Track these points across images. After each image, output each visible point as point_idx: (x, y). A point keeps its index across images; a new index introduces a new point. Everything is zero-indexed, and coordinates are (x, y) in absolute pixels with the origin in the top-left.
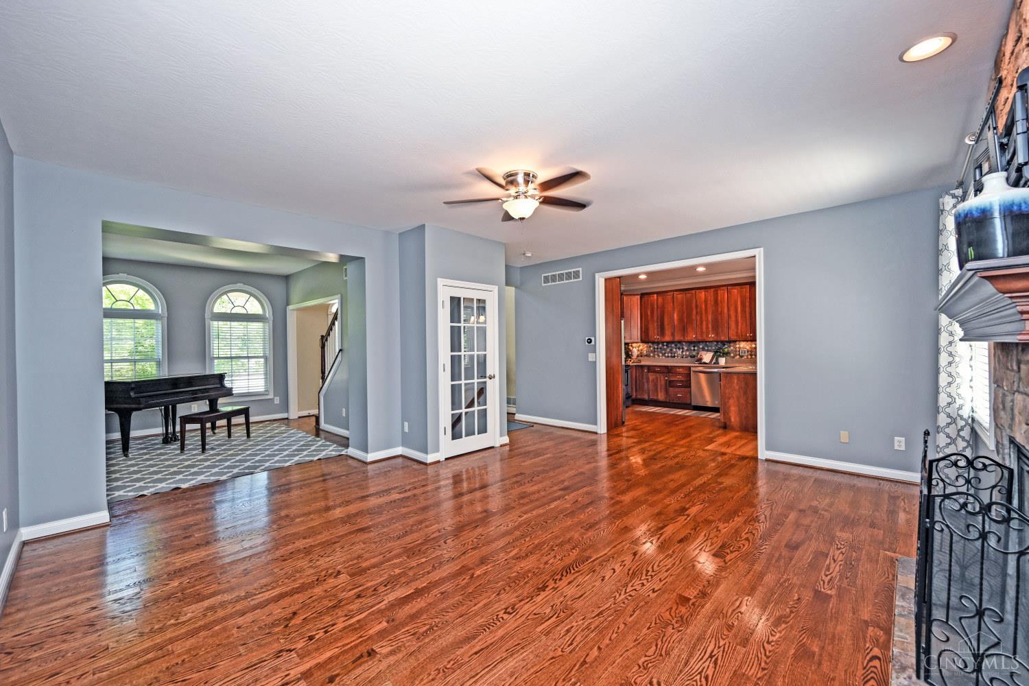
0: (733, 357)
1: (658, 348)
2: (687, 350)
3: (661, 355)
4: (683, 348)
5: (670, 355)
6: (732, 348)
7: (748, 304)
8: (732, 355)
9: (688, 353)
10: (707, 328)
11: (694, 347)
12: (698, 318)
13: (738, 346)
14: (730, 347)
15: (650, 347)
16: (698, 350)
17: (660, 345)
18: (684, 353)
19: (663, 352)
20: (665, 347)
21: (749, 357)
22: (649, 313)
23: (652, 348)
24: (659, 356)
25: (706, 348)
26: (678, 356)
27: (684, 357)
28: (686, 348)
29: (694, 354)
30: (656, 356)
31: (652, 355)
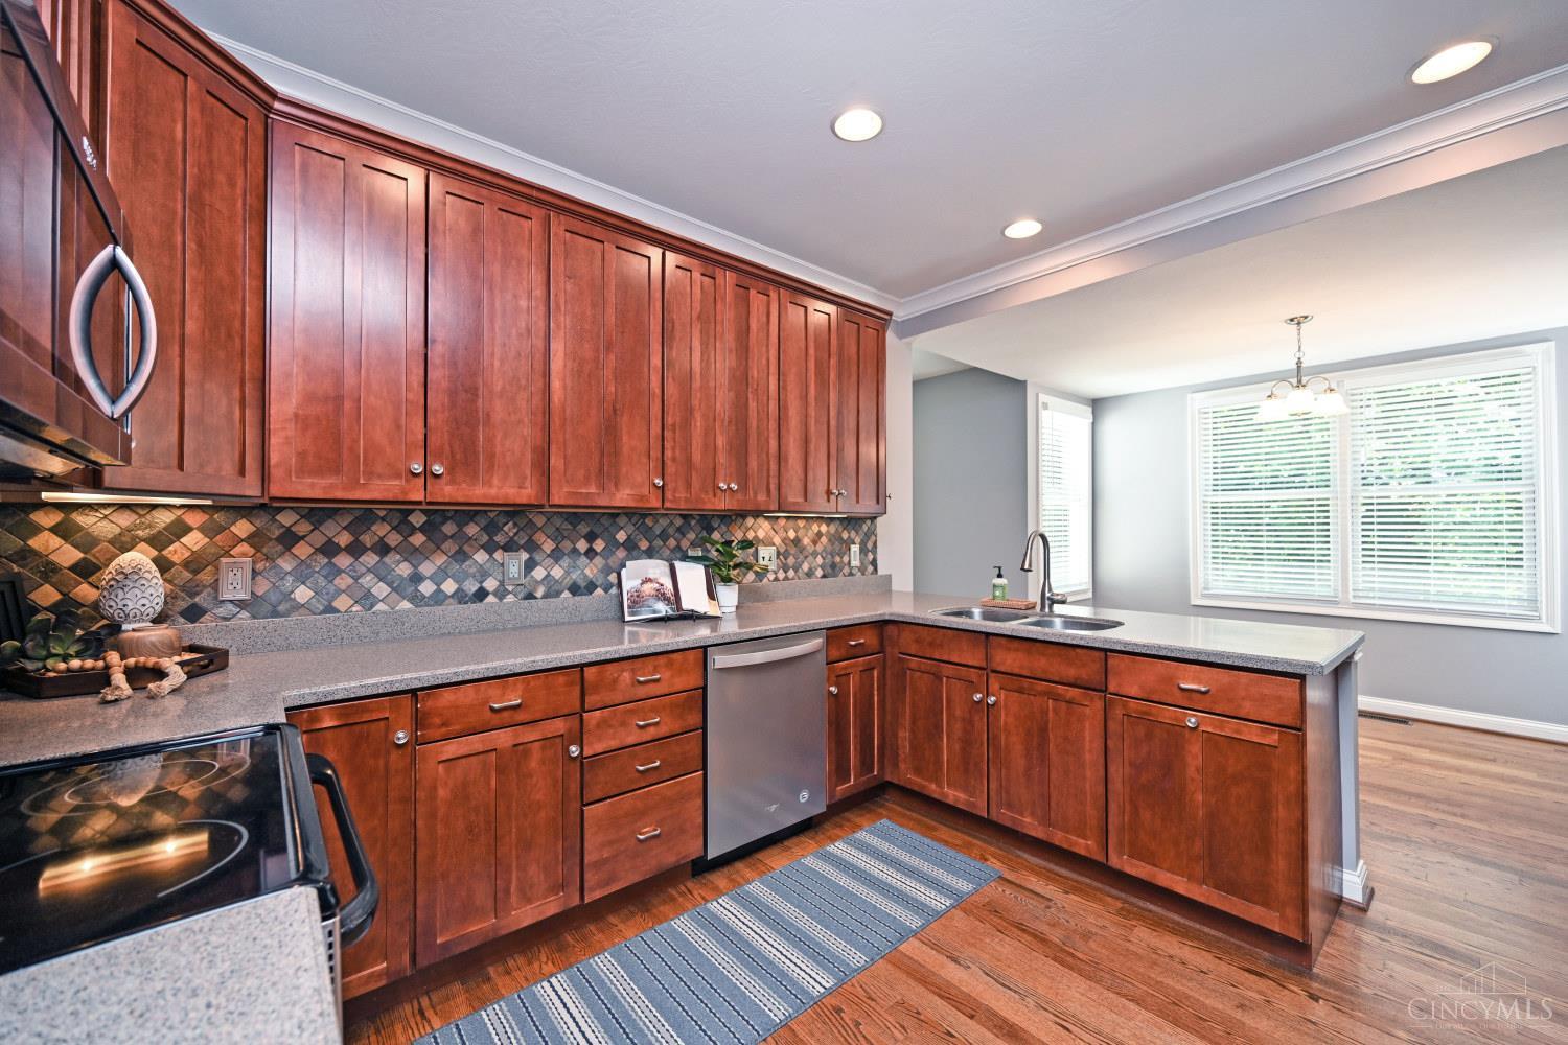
2: (554, 556)
4: (531, 547)
5: (449, 587)
9: (557, 572)
10: (710, 448)
11: (590, 538)
13: (751, 534)
18: (539, 573)
21: (781, 575)
24: (364, 601)
26: (501, 593)
27: (540, 593)
28: (548, 546)
29: (587, 571)
30: (343, 603)
31: (303, 595)
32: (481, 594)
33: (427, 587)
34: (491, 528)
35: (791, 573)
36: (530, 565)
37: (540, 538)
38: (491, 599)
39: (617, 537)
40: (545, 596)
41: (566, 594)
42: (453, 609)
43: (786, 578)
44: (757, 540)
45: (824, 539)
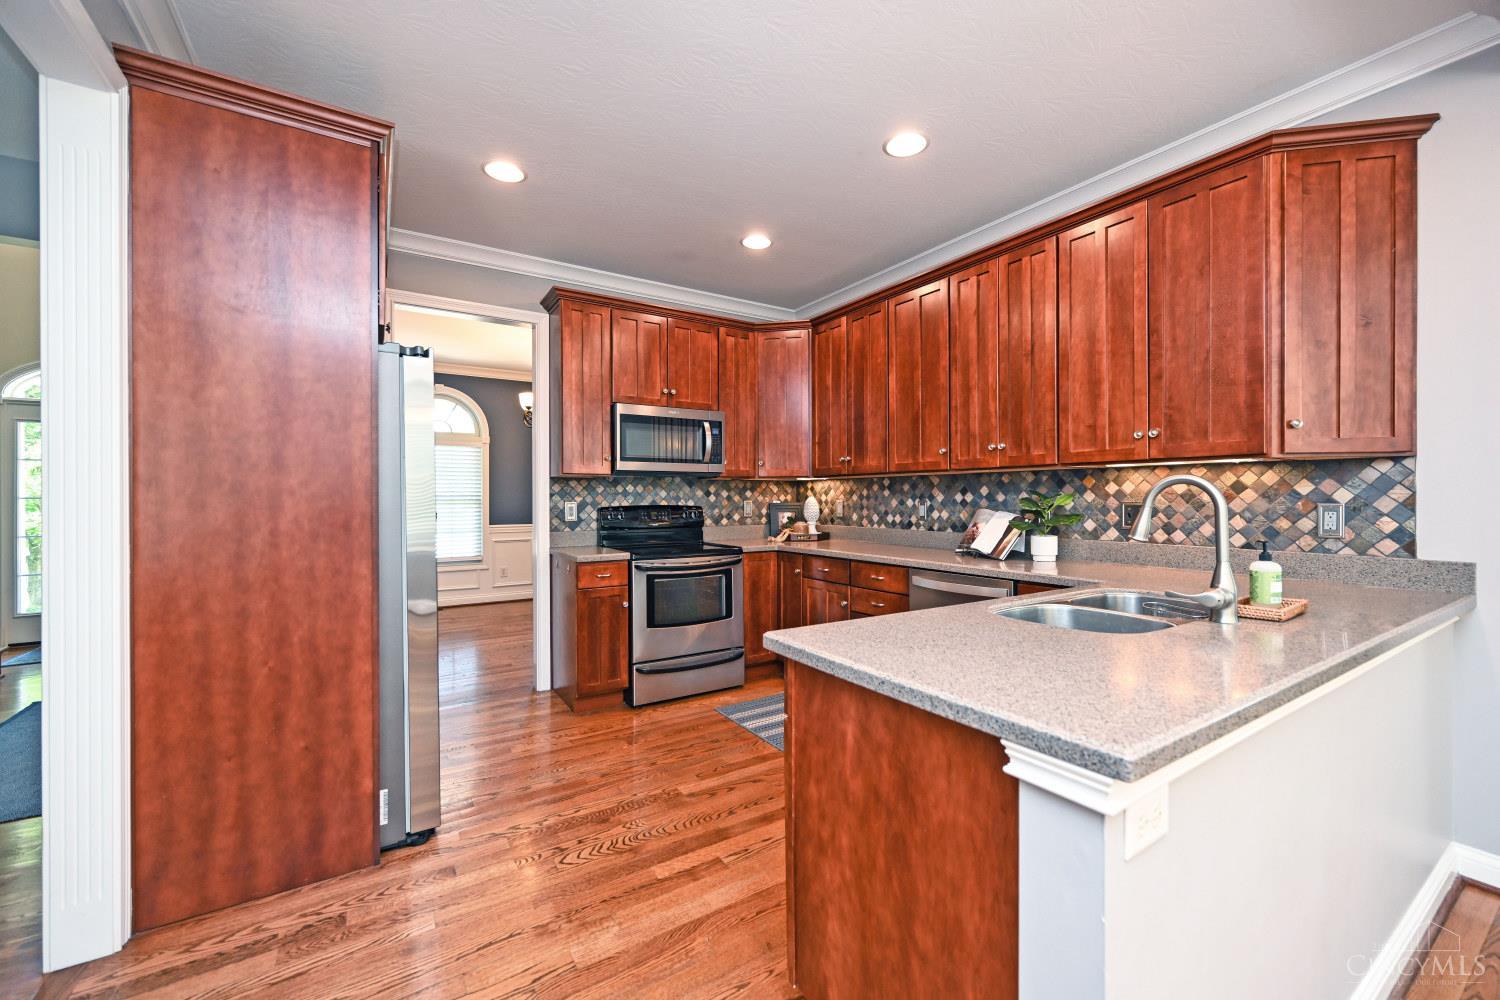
0: (1095, 535)
1: (868, 498)
2: (944, 504)
3: (876, 518)
4: (932, 498)
5: (898, 519)
6: (1089, 496)
7: (1139, 290)
8: (1090, 525)
9: (945, 515)
10: (985, 416)
11: (964, 492)
12: (957, 379)
13: (1112, 488)
14: (1081, 491)
15: (852, 493)
16: (975, 506)
17: (876, 488)
18: (935, 515)
19: (882, 509)
20: (887, 493)
21: (1160, 536)
22: (830, 382)
23: (855, 498)
24: (871, 522)
25: (1001, 497)
26: (918, 525)
27: (935, 528)
28: (940, 498)
29: (962, 516)
30: (865, 522)
31: (855, 517)
32: (910, 525)
33: (890, 518)
34: (914, 487)
35: (1178, 536)
36: (931, 509)
37: (936, 492)
38: (914, 528)
39: (981, 491)
40: (939, 530)
41: (949, 530)
42: (898, 531)
43: (1169, 541)
44: (1119, 495)
45: (1249, 495)
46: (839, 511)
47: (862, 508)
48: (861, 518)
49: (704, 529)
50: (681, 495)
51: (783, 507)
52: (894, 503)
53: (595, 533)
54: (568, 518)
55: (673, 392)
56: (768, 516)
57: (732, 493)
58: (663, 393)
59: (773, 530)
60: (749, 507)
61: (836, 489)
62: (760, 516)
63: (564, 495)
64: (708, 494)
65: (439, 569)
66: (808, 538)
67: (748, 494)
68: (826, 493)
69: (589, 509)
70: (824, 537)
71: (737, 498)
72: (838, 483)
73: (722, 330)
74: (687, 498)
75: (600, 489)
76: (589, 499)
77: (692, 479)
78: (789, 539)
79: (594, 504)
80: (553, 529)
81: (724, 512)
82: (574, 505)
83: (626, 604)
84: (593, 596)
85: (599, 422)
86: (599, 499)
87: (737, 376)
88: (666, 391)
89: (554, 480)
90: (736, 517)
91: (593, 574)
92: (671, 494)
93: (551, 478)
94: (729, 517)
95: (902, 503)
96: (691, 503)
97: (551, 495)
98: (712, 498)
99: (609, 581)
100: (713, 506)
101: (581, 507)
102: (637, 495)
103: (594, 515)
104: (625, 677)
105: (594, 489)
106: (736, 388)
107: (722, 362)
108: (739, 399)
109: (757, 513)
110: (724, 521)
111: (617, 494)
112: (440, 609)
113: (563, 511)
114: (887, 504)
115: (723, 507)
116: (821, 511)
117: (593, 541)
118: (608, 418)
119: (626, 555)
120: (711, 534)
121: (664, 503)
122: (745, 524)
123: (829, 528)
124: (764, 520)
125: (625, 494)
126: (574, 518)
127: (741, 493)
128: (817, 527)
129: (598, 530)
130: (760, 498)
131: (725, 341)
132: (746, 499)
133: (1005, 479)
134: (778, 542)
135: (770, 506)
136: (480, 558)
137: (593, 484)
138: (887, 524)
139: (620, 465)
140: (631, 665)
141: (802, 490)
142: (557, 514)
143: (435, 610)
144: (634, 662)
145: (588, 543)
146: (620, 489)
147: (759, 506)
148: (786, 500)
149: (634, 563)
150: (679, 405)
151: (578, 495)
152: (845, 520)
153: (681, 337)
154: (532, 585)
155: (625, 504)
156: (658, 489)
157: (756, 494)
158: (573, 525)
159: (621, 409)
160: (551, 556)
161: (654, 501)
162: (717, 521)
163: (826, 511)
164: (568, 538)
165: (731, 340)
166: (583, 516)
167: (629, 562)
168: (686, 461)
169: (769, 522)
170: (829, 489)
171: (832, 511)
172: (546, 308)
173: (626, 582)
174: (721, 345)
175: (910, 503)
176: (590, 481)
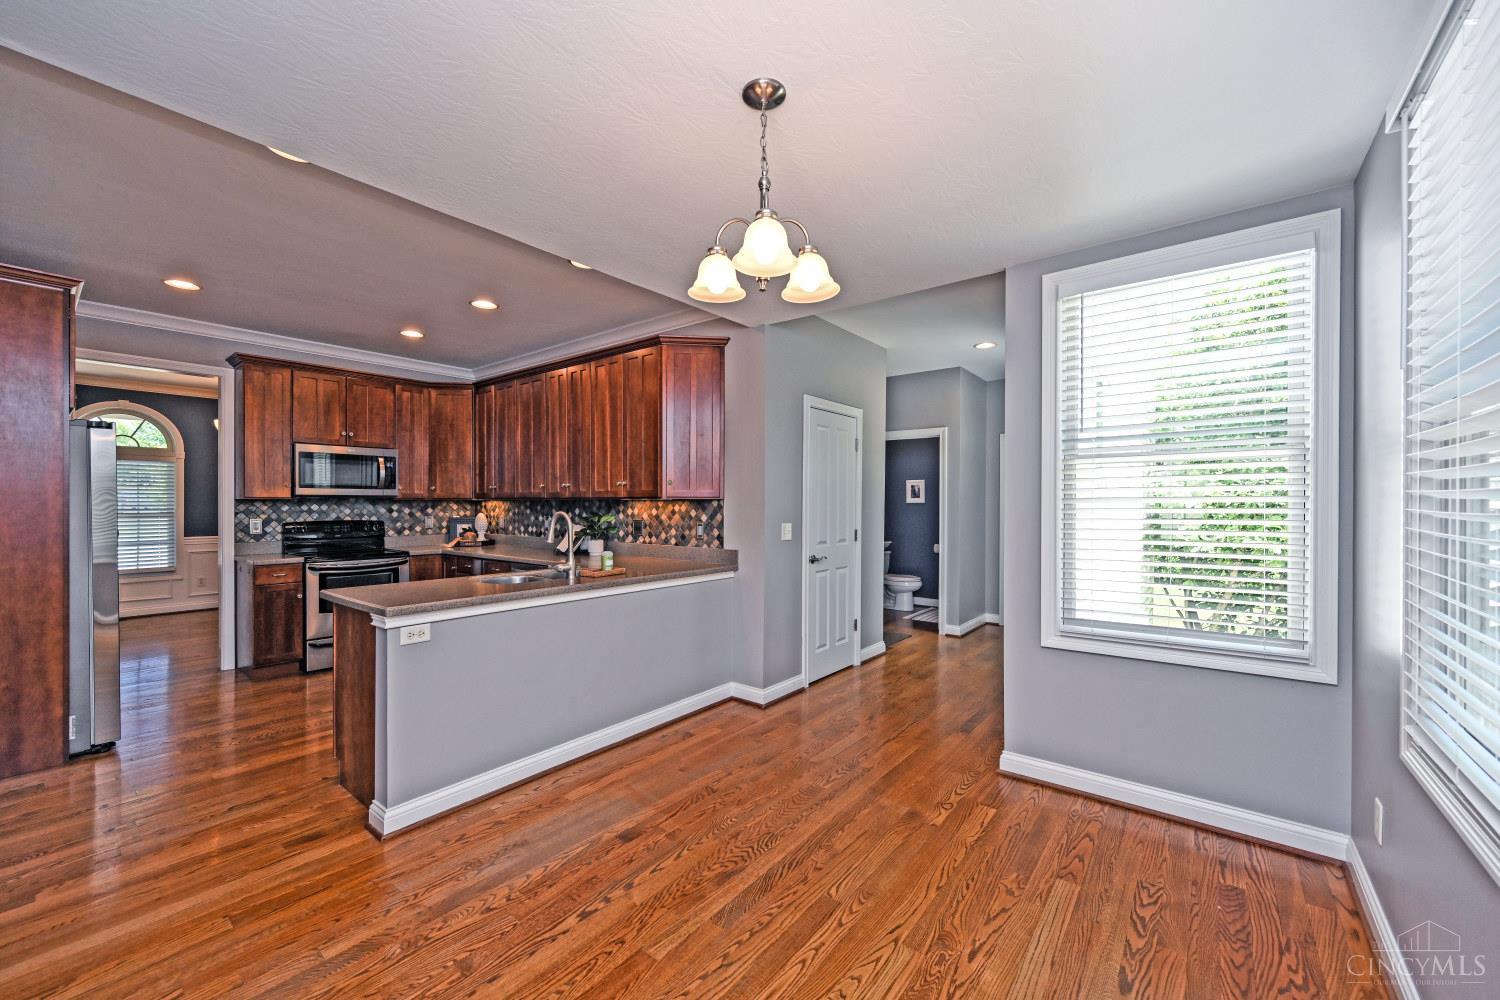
0: (623, 539)
1: (518, 514)
3: (523, 529)
5: (534, 530)
6: (621, 516)
8: (622, 533)
13: (630, 512)
14: (618, 512)
17: (522, 508)
19: (526, 522)
20: (528, 511)
21: (647, 539)
23: (511, 514)
24: (520, 532)
30: (516, 532)
31: (511, 528)
32: (541, 533)
33: (530, 529)
34: (543, 507)
35: (654, 539)
42: (534, 538)
43: (650, 542)
44: (633, 515)
45: (677, 516)
46: (502, 524)
47: (514, 521)
48: (514, 528)
49: (386, 539)
50: (365, 512)
51: (462, 520)
52: (533, 518)
53: (280, 544)
54: (253, 531)
55: (351, 434)
56: (448, 527)
57: (414, 511)
58: (341, 435)
59: (450, 536)
60: (430, 522)
61: (500, 508)
62: (441, 528)
63: (248, 513)
64: (391, 511)
65: (121, 581)
66: (475, 544)
67: (430, 511)
68: (494, 510)
69: (274, 524)
70: (489, 543)
71: (418, 514)
72: (501, 503)
73: (398, 387)
74: (369, 513)
75: (285, 508)
76: (274, 516)
77: (374, 500)
78: (458, 545)
79: (279, 520)
80: (238, 541)
81: (406, 525)
82: (259, 522)
83: (300, 596)
84: (269, 590)
85: (280, 457)
86: (284, 516)
87: (412, 422)
88: (344, 433)
89: (238, 502)
90: (418, 529)
91: (269, 574)
92: (356, 511)
93: (236, 500)
94: (411, 528)
95: (537, 518)
96: (374, 519)
97: (236, 514)
98: (395, 514)
99: (284, 579)
100: (395, 521)
101: (266, 523)
102: (320, 512)
103: (279, 529)
104: (299, 651)
105: (279, 509)
106: (412, 431)
107: (398, 412)
108: (414, 439)
109: (437, 525)
110: (407, 532)
111: (302, 512)
112: (121, 619)
113: (248, 526)
114: (528, 518)
115: (406, 521)
116: (490, 524)
117: (279, 550)
118: (289, 455)
119: (301, 559)
120: (391, 542)
121: (349, 519)
122: (427, 534)
123: (495, 536)
124: (444, 531)
125: (310, 512)
126: (259, 531)
127: (423, 511)
128: (486, 536)
129: (283, 540)
130: (441, 514)
131: (400, 396)
132: (427, 515)
133: (587, 504)
134: (449, 547)
135: (451, 520)
136: (173, 569)
137: (279, 505)
138: (528, 533)
139: (300, 491)
140: (305, 640)
141: (479, 507)
142: (242, 529)
143: (117, 621)
144: (308, 637)
145: (272, 551)
146: (305, 508)
147: (439, 520)
148: (465, 515)
149: (307, 565)
150: (357, 445)
151: (263, 513)
152: (505, 530)
153: (359, 392)
154: (218, 595)
155: (310, 519)
156: (342, 508)
157: (437, 510)
158: (257, 538)
159: (300, 448)
160: (236, 562)
161: (338, 517)
162: (399, 532)
163: (494, 523)
164: (253, 548)
165: (406, 395)
166: (268, 529)
167: (304, 565)
168: (366, 487)
169: (448, 532)
170: (496, 506)
171: (497, 524)
172: (231, 364)
173: (300, 579)
174: (397, 399)
175: (541, 518)
176: (274, 502)
